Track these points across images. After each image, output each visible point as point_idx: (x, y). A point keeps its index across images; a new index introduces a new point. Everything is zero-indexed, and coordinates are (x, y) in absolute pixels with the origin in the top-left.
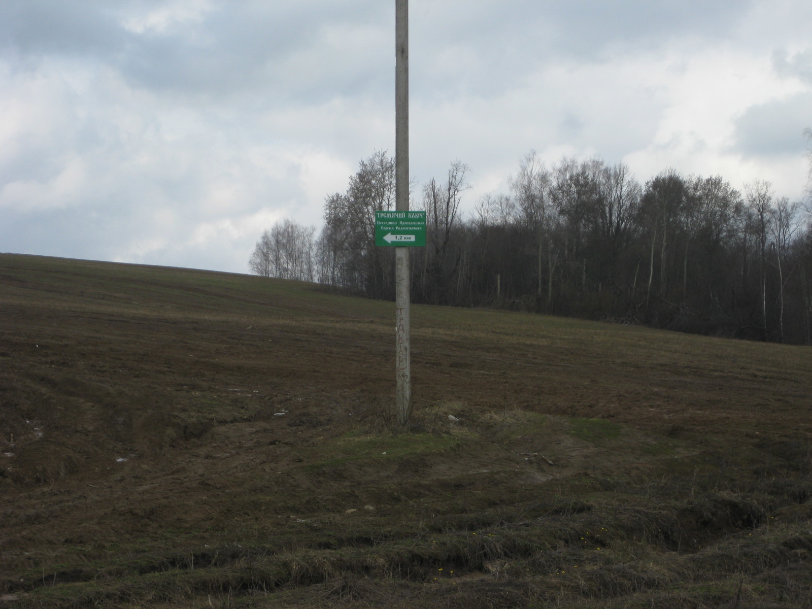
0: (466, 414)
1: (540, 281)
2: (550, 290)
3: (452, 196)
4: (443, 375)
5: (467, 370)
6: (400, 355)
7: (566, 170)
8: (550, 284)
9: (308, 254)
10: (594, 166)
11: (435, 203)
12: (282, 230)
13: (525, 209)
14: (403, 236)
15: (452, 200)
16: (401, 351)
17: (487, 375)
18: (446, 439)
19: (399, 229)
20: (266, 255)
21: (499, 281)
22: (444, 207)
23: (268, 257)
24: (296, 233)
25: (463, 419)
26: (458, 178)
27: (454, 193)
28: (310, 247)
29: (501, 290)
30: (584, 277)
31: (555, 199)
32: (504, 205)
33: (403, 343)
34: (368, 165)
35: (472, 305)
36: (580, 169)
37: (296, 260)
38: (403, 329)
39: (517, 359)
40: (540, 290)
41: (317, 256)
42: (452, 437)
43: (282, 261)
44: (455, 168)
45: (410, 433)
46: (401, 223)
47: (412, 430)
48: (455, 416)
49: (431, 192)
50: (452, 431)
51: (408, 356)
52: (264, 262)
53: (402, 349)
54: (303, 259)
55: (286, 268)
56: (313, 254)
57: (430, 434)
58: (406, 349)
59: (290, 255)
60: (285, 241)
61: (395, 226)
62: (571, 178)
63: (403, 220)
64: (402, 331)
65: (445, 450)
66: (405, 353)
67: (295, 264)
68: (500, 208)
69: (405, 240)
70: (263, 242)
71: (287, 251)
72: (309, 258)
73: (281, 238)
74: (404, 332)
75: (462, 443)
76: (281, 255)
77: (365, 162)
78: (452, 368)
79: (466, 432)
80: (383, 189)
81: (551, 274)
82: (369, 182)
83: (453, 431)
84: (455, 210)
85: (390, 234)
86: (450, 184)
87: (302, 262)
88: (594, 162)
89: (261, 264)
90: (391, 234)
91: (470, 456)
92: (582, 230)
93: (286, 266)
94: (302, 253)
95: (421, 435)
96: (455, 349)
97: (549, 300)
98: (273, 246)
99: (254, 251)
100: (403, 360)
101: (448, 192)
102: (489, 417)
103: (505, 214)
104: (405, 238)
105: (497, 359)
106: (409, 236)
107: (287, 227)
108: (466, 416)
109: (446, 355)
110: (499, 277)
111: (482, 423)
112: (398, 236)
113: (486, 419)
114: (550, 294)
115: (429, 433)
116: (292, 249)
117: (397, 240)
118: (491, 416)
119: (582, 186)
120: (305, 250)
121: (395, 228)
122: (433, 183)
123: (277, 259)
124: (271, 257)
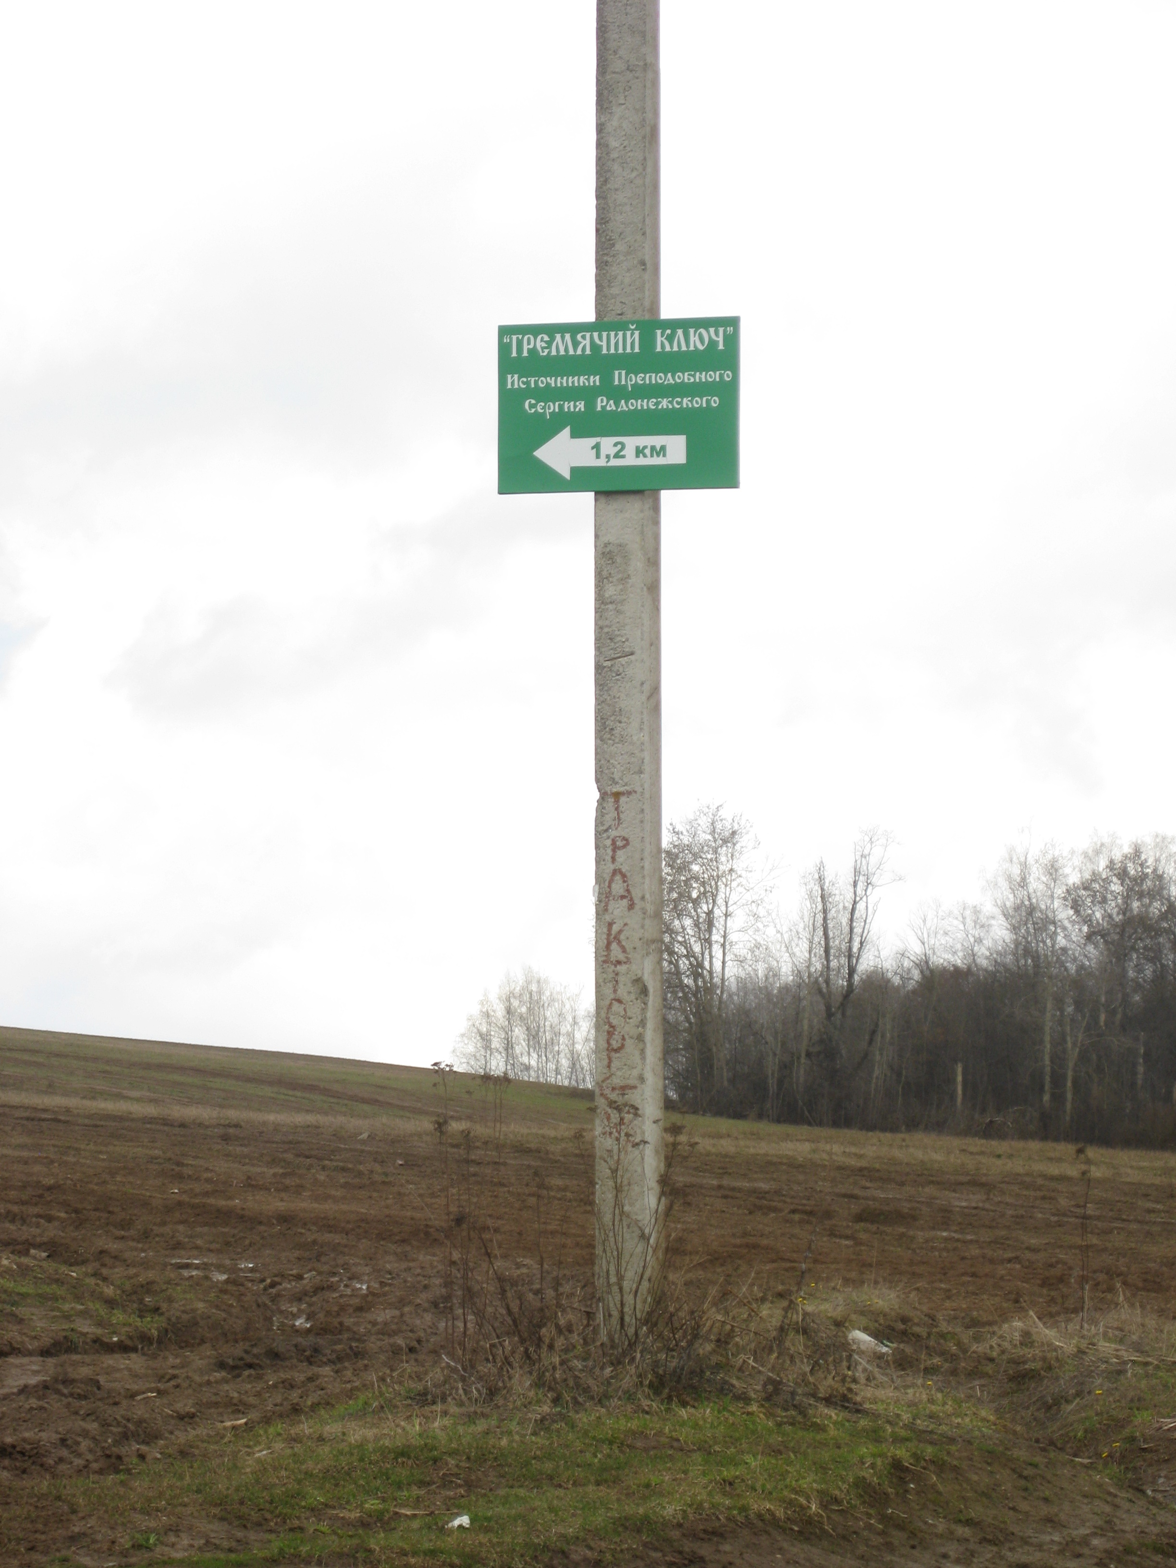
0: (917, 1329)
1: (1048, 1079)
2: (1069, 1096)
3: (861, 899)
4: (834, 1240)
5: (902, 1230)
6: (614, 1021)
7: (1097, 852)
8: (1069, 1084)
9: (571, 1036)
10: (1156, 845)
11: (825, 911)
12: (518, 989)
13: (1015, 929)
14: (632, 442)
15: (861, 906)
16: (619, 1001)
17: (958, 1240)
18: (832, 1432)
19: (611, 406)
20: (485, 1038)
21: (960, 1078)
22: (845, 921)
23: (490, 1040)
24: (548, 993)
25: (909, 1350)
26: (873, 860)
27: (866, 891)
28: (575, 1023)
29: (964, 1094)
30: (1141, 1069)
31: (1076, 906)
32: (970, 923)
33: (628, 961)
34: (685, 833)
35: (903, 1128)
36: (1127, 850)
37: (546, 1048)
38: (627, 895)
39: (1032, 1207)
40: (1046, 1098)
41: (587, 1040)
42: (863, 1423)
43: (518, 1050)
44: (867, 839)
45: (645, 1403)
46: (620, 377)
47: (657, 1387)
48: (877, 1335)
49: (817, 889)
50: (864, 1393)
51: (650, 1025)
52: (483, 1052)
53: (622, 992)
54: (562, 1047)
55: (525, 1064)
56: (579, 1036)
57: (754, 1408)
58: (644, 991)
59: (534, 1037)
60: (524, 1010)
61: (588, 394)
62: (1111, 865)
63: (630, 363)
64: (625, 902)
65: (828, 1501)
66: (634, 1010)
67: (544, 1058)
68: (961, 927)
69: (642, 461)
70: (481, 1011)
71: (528, 1029)
72: (573, 1044)
73: (515, 1003)
74: (631, 907)
75: (917, 1457)
76: (517, 1037)
77: (679, 828)
78: (862, 1224)
79: (931, 1401)
80: (716, 883)
81: (1071, 1065)
82: (684, 867)
83: (869, 1392)
84: (867, 926)
85: (567, 431)
86: (857, 872)
87: (558, 1052)
88: (1157, 836)
89: (475, 1056)
90: (574, 435)
91: (962, 1531)
92: (1131, 974)
93: (525, 1059)
94: (558, 1034)
95: (707, 1412)
96: (868, 1184)
97: (1068, 1118)
98: (502, 1020)
99: (463, 1031)
100: (629, 1042)
101: (852, 890)
102: (1017, 1336)
103: (972, 940)
104: (639, 452)
105: (981, 1205)
106: (657, 441)
107: (528, 982)
108: (918, 1336)
109: (845, 1196)
110: (959, 1069)
111: (992, 1360)
112: (608, 444)
113: (1006, 1345)
114: (1069, 1106)
115: (747, 1400)
116: (539, 1027)
117: (601, 462)
118: (1026, 1334)
119: (1134, 880)
120: (565, 1028)
121: (590, 405)
122: (821, 868)
123: (509, 1046)
124: (496, 1043)
